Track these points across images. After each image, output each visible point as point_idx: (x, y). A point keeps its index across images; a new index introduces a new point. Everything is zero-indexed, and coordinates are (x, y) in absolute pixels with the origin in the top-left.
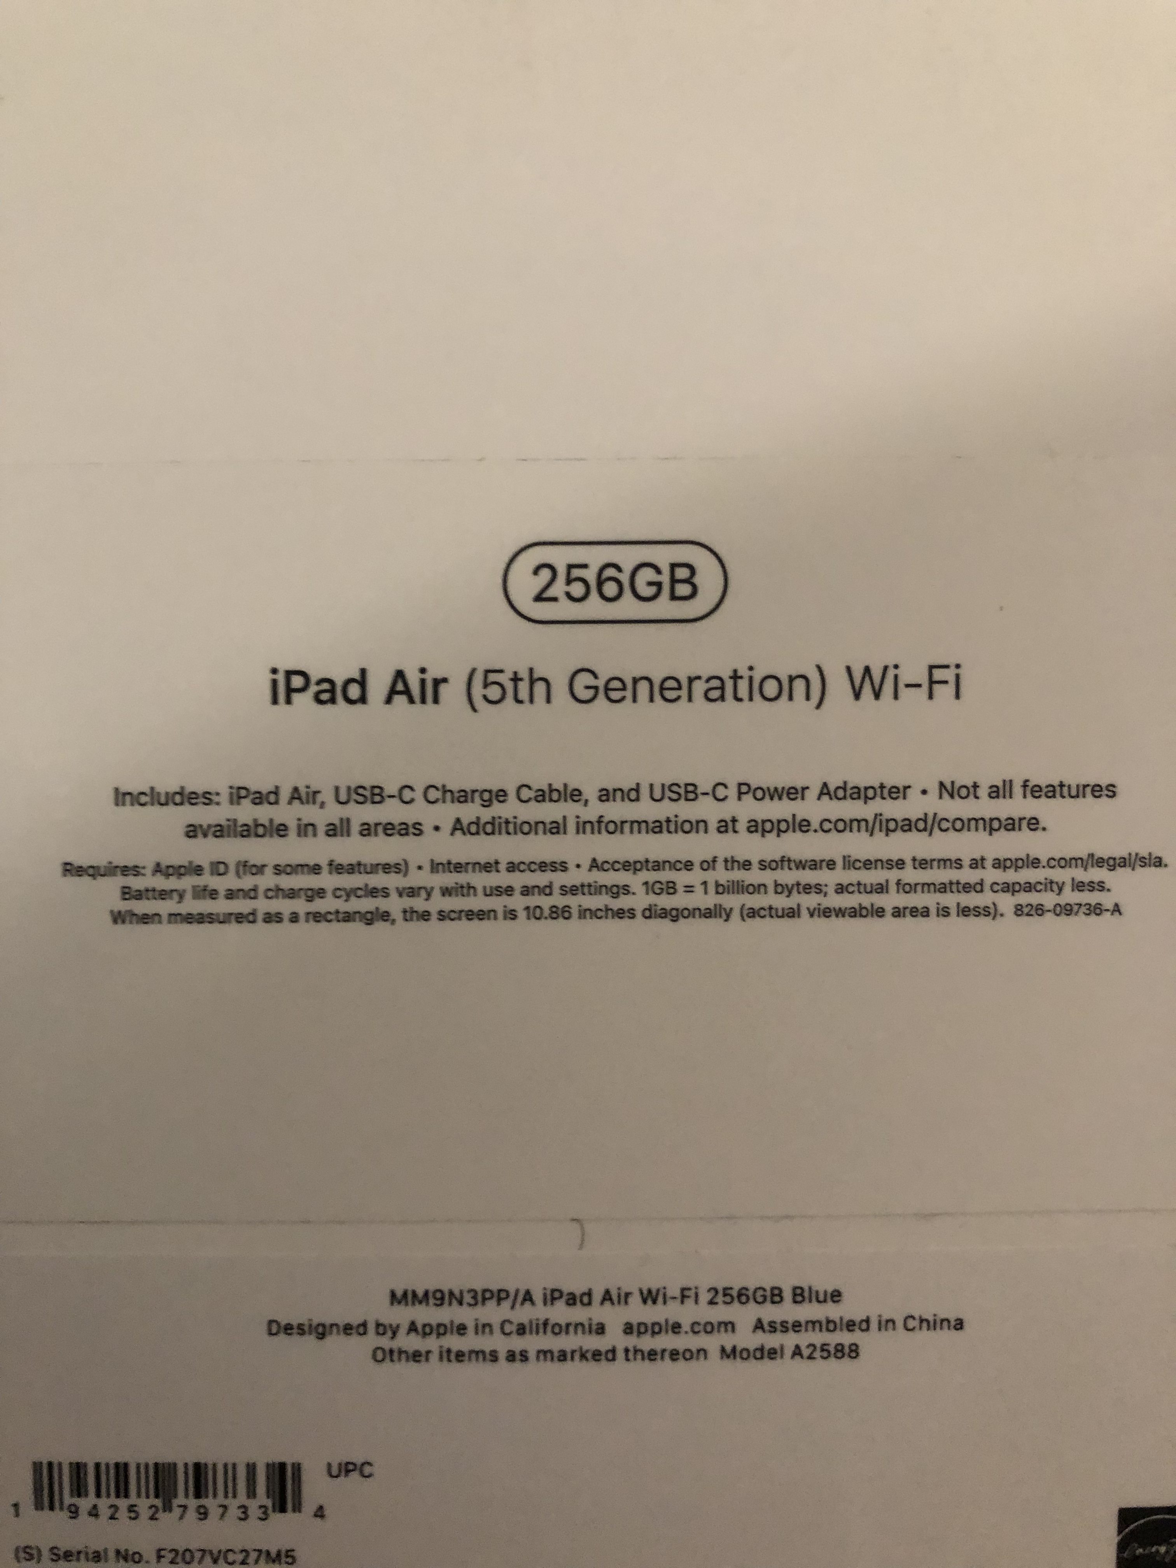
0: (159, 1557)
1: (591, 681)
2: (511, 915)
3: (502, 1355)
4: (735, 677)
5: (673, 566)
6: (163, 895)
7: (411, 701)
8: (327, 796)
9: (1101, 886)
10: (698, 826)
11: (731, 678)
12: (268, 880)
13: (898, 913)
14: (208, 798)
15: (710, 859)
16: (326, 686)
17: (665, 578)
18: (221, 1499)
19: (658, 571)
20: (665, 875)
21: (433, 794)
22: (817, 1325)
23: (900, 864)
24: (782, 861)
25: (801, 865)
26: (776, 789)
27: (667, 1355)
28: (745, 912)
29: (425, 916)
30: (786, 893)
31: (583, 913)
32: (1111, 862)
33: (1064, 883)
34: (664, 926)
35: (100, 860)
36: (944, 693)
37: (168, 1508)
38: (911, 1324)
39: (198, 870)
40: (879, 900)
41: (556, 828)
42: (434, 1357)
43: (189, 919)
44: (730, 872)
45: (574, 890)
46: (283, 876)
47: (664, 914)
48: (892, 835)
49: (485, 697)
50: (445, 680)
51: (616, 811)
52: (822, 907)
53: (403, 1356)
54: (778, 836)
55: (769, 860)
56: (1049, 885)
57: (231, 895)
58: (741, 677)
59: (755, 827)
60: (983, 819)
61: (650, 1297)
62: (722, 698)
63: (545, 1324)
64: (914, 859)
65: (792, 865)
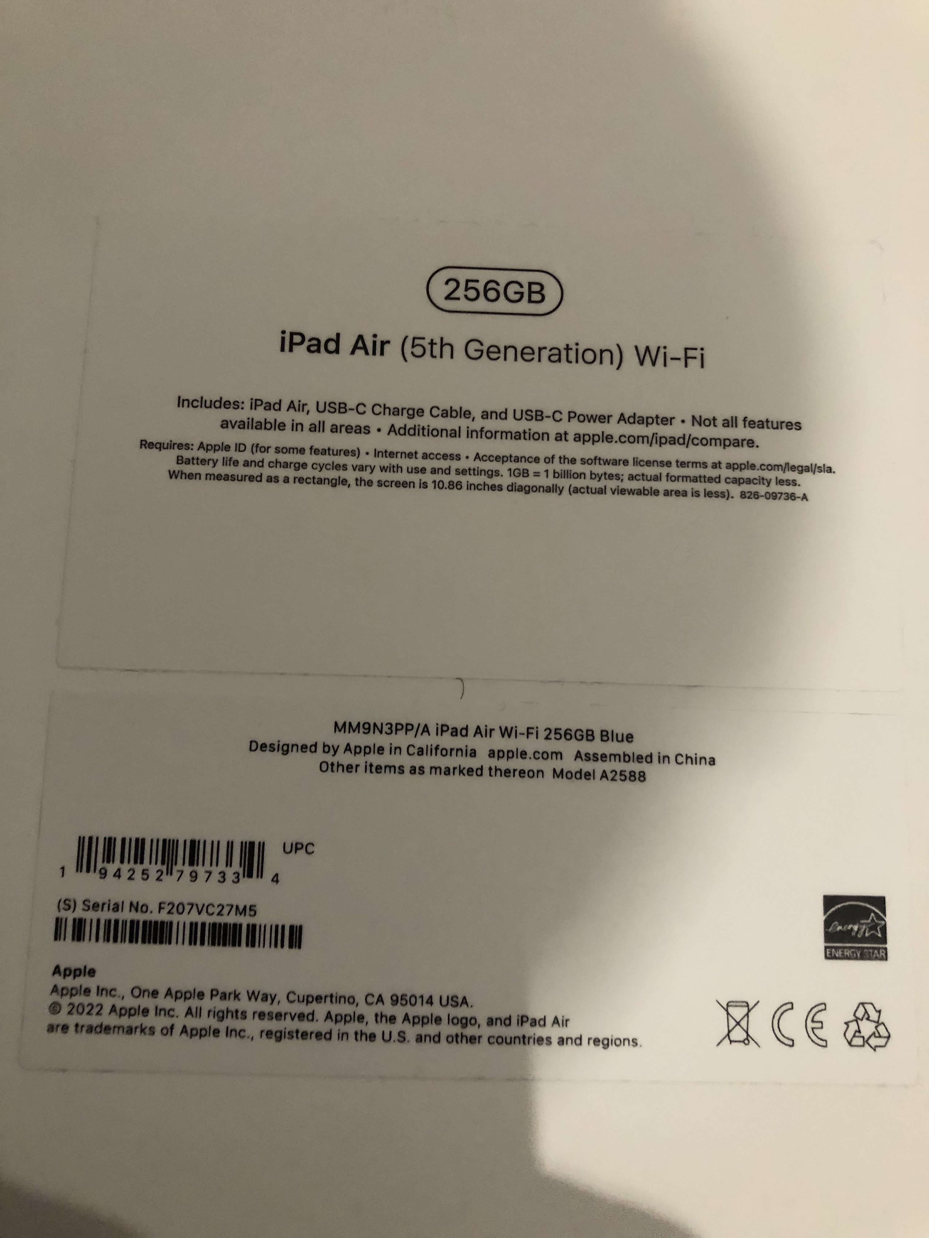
0: (160, 908)
1: (478, 346)
2: (425, 485)
3: (407, 770)
4: (568, 348)
5: (530, 284)
6: (204, 462)
7: (367, 353)
8: (312, 407)
9: (794, 483)
10: (543, 436)
11: (565, 349)
12: (270, 456)
13: (667, 493)
14: (237, 405)
15: (550, 456)
16: (315, 342)
17: (525, 290)
18: (207, 866)
19: (521, 286)
20: (522, 465)
21: (377, 409)
22: (617, 757)
23: (669, 464)
24: (595, 459)
25: (607, 462)
26: (592, 416)
27: (517, 773)
28: (572, 490)
29: (369, 483)
30: (598, 479)
31: (470, 486)
32: (800, 469)
33: (770, 480)
34: (520, 495)
35: (165, 440)
36: (694, 364)
37: (170, 872)
38: (680, 759)
39: (227, 448)
40: (655, 485)
41: (455, 434)
42: (361, 769)
43: (219, 477)
44: (562, 465)
45: (464, 472)
46: (281, 454)
47: (521, 489)
48: (663, 446)
49: (412, 353)
50: (388, 342)
51: (492, 425)
52: (620, 488)
53: (340, 768)
54: (593, 444)
55: (587, 458)
56: (762, 480)
57: (247, 464)
58: (571, 349)
59: (578, 438)
60: (719, 439)
61: (506, 732)
62: (559, 360)
63: (437, 748)
64: (677, 461)
65: (602, 462)
